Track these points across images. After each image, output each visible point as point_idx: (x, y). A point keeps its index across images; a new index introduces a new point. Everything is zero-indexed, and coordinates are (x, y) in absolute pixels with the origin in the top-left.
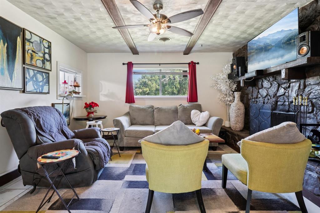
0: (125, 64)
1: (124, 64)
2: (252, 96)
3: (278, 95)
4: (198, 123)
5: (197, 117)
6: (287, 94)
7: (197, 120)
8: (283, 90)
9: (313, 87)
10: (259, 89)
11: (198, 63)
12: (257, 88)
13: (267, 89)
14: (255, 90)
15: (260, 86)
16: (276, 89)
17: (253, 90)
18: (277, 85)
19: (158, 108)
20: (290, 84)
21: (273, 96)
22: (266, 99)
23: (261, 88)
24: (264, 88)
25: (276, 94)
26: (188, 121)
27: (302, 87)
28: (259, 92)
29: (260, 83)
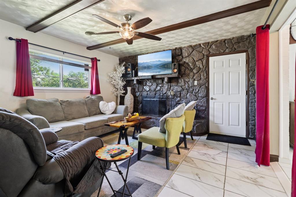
0: (14, 39)
1: (10, 39)
2: (138, 90)
3: (157, 90)
4: (109, 112)
5: (106, 107)
6: (161, 90)
7: (108, 109)
8: (159, 87)
9: (174, 87)
10: (144, 86)
11: (99, 60)
12: (142, 86)
13: (150, 86)
14: (141, 86)
15: (145, 84)
16: (155, 87)
17: (139, 87)
18: (156, 84)
19: (68, 101)
20: (163, 85)
21: (153, 91)
22: (149, 92)
23: (145, 86)
24: (147, 85)
25: (155, 90)
26: (97, 111)
27: (169, 87)
28: (143, 88)
29: (145, 83)
